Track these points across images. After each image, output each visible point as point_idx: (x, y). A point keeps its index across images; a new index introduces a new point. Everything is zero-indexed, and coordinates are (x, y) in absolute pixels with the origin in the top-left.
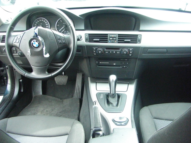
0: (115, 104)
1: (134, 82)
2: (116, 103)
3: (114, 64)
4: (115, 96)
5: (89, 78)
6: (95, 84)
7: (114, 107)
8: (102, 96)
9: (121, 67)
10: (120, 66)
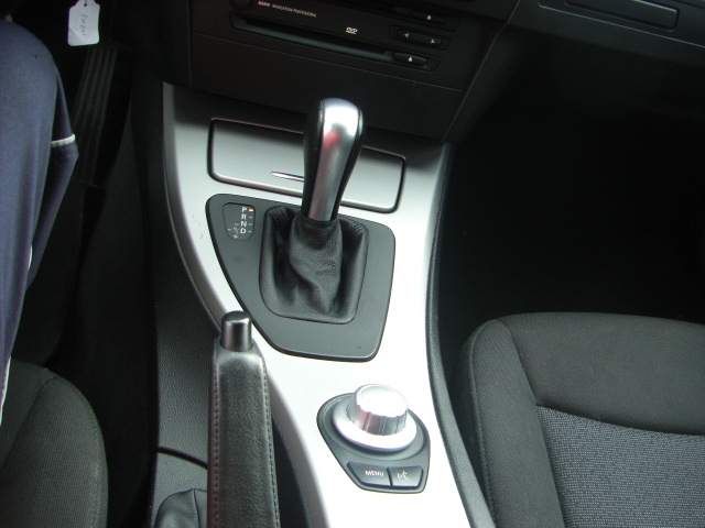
0: (326, 289)
1: (436, 157)
2: (334, 283)
3: (351, 31)
4: (329, 235)
5: (168, 91)
6: (203, 136)
7: (322, 311)
8: (243, 226)
9: (386, 57)
10: (381, 50)
